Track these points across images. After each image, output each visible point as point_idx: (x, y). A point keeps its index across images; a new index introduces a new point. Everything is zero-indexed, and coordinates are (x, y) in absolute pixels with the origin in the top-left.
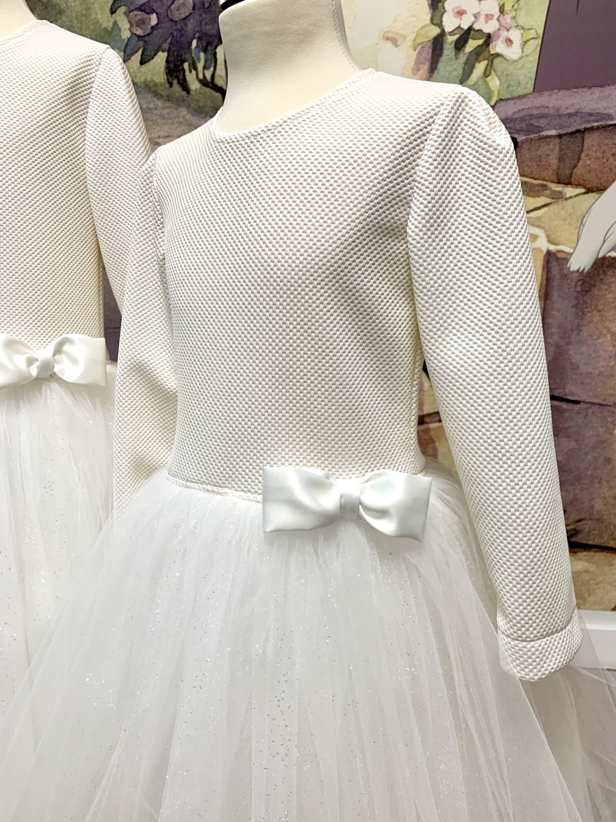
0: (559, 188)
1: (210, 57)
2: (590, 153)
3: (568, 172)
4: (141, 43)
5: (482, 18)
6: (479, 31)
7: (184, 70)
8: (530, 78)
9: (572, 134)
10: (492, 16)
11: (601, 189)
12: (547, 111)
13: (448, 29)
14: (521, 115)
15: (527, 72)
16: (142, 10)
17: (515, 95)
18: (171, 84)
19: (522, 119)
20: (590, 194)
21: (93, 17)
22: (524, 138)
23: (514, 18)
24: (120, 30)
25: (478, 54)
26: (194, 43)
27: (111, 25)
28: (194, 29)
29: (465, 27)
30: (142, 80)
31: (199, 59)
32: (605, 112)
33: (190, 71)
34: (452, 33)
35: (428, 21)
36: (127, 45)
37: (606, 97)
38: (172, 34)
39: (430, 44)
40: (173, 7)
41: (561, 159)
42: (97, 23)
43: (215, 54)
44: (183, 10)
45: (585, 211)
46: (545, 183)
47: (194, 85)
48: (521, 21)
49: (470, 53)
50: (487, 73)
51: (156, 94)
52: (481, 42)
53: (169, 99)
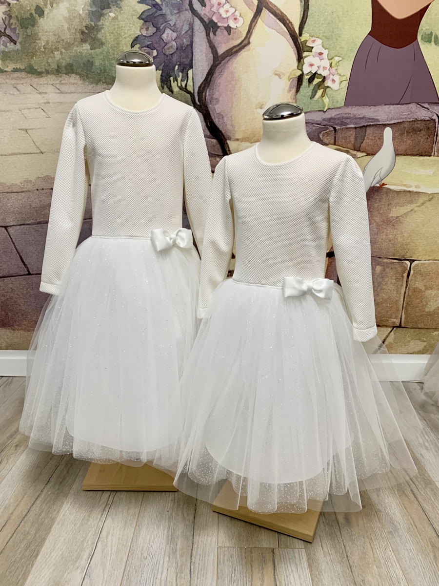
0: (355, 152)
1: (185, 75)
2: (369, 137)
3: (359, 145)
5: (321, 68)
6: (320, 74)
7: (170, 81)
8: (343, 99)
9: (361, 127)
10: (326, 68)
11: (373, 154)
12: (349, 116)
13: (305, 72)
14: (338, 116)
15: (341, 97)
16: (148, 47)
17: (336, 107)
18: (163, 88)
19: (339, 119)
20: (369, 157)
21: (121, 48)
22: (339, 127)
23: (337, 69)
25: (319, 85)
26: (177, 67)
28: (177, 60)
29: (314, 72)
31: (179, 76)
32: (376, 118)
33: (174, 82)
34: (307, 74)
35: (296, 68)
37: (377, 111)
38: (164, 61)
39: (297, 79)
40: (166, 47)
41: (356, 139)
42: (123, 52)
43: (188, 74)
44: (171, 50)
45: (366, 164)
46: (348, 150)
47: (176, 89)
48: (339, 72)
49: (315, 85)
50: (323, 95)
52: (321, 80)
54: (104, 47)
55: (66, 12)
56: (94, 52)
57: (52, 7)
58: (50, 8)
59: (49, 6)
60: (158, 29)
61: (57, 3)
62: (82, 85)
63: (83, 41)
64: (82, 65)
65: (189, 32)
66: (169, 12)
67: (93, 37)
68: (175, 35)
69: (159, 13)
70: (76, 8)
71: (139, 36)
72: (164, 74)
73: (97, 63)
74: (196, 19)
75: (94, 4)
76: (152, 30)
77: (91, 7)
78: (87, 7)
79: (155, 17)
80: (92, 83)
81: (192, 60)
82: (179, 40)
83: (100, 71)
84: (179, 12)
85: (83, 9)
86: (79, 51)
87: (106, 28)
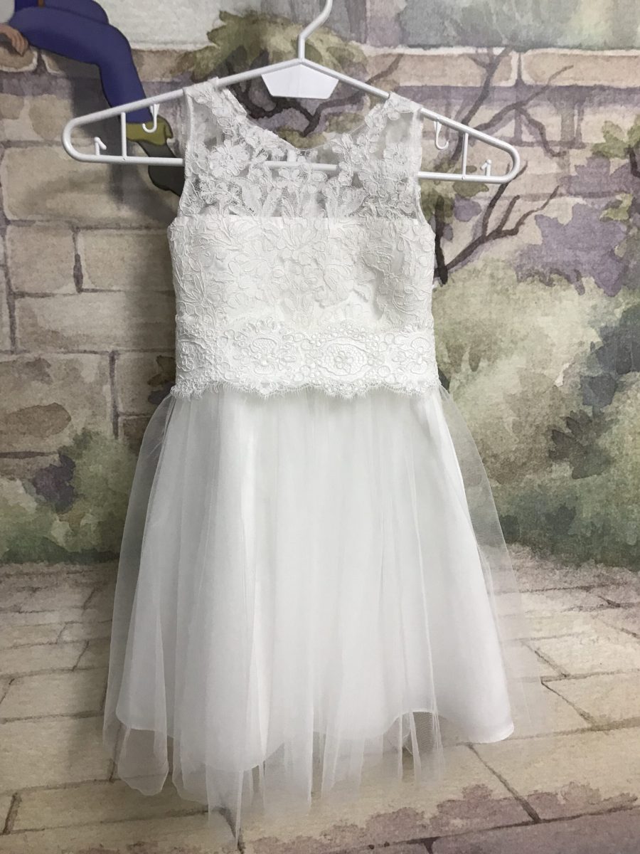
54: (612, 470)
55: (517, 381)
56: (581, 485)
57: (474, 369)
58: (470, 372)
59: (465, 367)
61: (492, 360)
62: (536, 572)
63: (555, 456)
64: (543, 519)
67: (586, 444)
70: (545, 372)
73: (587, 513)
75: (601, 361)
77: (589, 368)
78: (578, 369)
80: (565, 563)
83: (593, 532)
85: (565, 372)
86: (539, 482)
87: (627, 422)
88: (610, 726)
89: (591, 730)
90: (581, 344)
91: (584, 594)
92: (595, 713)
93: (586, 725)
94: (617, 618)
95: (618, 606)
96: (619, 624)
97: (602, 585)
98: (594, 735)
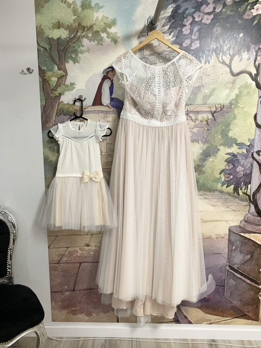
1: (246, 187)
4: (227, 182)
7: (238, 190)
16: (228, 174)
18: (234, 193)
21: (214, 175)
24: (222, 179)
26: (242, 183)
27: (219, 177)
28: (243, 180)
30: (226, 191)
31: (243, 187)
33: (240, 190)
36: (223, 182)
38: (236, 181)
40: (238, 174)
42: (215, 176)
43: (248, 187)
44: (240, 175)
47: (241, 193)
51: (230, 195)
53: (233, 196)
54: (205, 174)
56: (200, 177)
60: (234, 166)
65: (250, 167)
66: (240, 158)
67: (200, 169)
68: (243, 169)
69: (236, 159)
71: (224, 169)
72: (235, 187)
74: (255, 162)
75: (203, 155)
76: (231, 166)
77: (200, 156)
78: (198, 156)
79: (234, 161)
81: (251, 180)
82: (245, 171)
83: (202, 185)
84: (246, 159)
85: (196, 157)
87: (208, 166)
88: (206, 222)
89: (203, 222)
90: (199, 152)
91: (201, 196)
92: (203, 219)
93: (202, 221)
94: (207, 201)
95: (207, 199)
96: (207, 202)
97: (204, 195)
98: (203, 223)
